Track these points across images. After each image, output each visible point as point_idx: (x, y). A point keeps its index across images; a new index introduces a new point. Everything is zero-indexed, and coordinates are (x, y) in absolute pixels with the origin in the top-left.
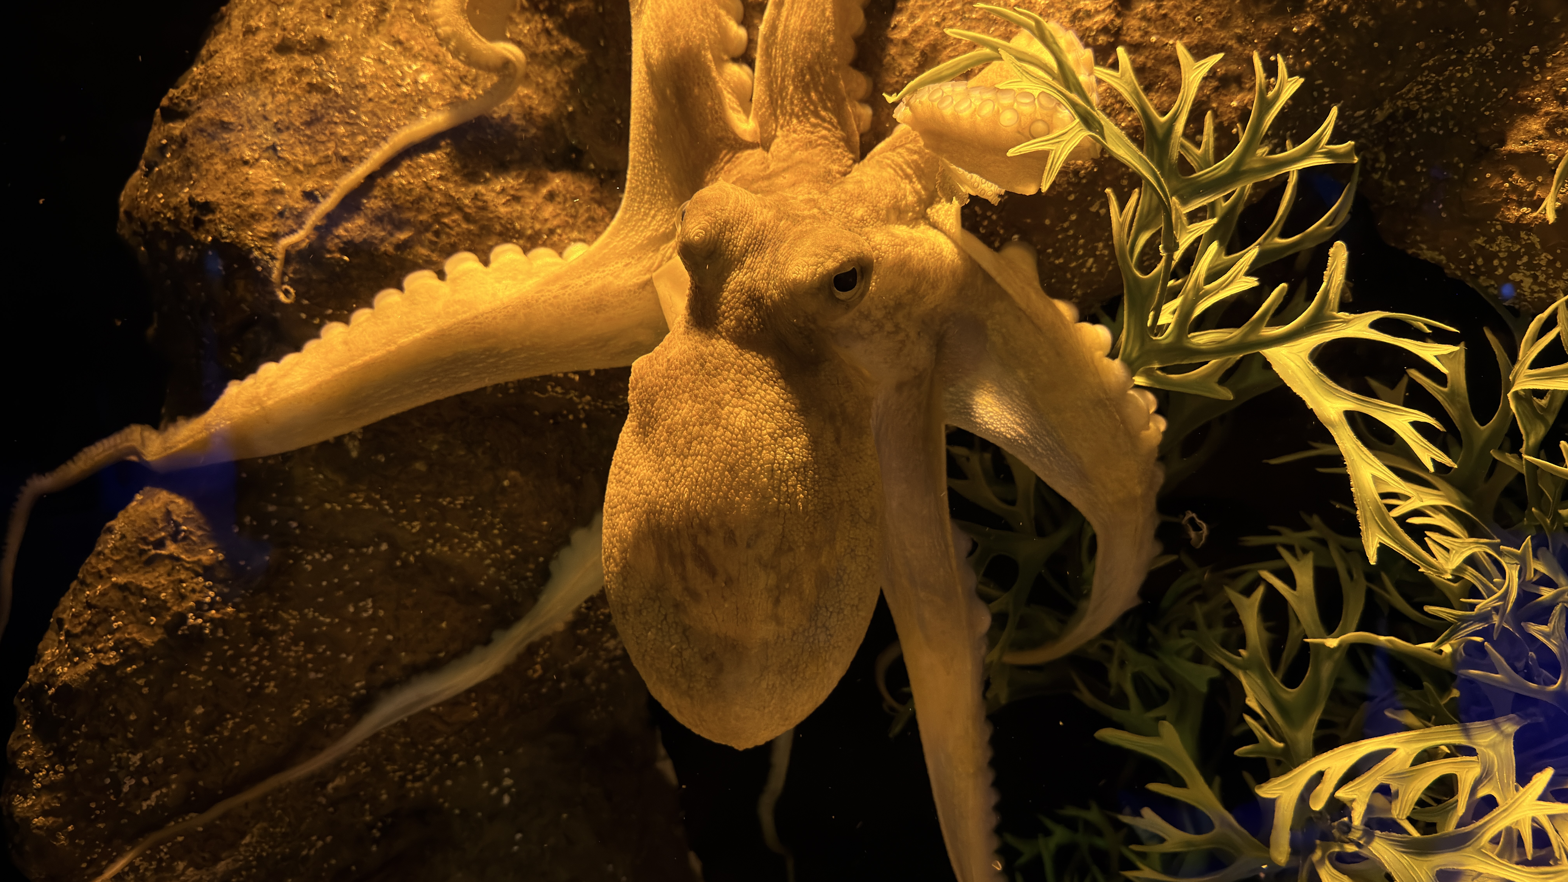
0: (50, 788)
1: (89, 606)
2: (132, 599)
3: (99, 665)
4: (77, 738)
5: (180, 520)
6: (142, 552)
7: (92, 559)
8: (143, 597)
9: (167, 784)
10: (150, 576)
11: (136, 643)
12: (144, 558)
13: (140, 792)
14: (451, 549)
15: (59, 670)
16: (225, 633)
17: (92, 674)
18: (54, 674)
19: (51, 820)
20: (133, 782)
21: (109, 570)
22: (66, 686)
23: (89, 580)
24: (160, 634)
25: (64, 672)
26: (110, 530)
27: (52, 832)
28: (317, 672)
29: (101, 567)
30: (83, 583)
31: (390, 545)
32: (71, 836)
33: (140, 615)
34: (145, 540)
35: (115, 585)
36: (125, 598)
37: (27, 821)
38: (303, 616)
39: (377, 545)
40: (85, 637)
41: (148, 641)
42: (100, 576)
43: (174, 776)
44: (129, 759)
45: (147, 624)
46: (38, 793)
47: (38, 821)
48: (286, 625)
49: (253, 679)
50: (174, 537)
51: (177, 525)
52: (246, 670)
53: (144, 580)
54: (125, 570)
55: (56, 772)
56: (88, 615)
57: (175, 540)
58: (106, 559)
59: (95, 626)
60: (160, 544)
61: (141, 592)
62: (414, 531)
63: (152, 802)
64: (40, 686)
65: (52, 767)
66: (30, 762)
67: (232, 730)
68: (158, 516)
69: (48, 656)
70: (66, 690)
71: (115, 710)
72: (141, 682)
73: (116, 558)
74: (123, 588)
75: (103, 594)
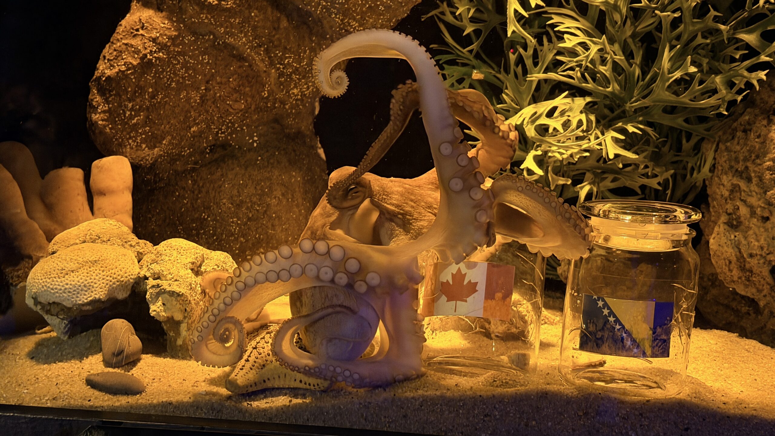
0: (104, 112)
1: (115, 50)
2: (129, 48)
3: (119, 70)
4: (111, 95)
5: (144, 22)
6: (132, 33)
7: (115, 35)
8: (133, 48)
9: (140, 116)
10: (135, 41)
11: (131, 63)
12: (133, 35)
13: (131, 117)
14: (234, 40)
15: (106, 71)
16: (159, 63)
17: (117, 73)
18: (104, 73)
19: (104, 123)
20: (129, 113)
21: (121, 38)
22: (109, 76)
23: (115, 42)
24: (138, 61)
25: (108, 72)
26: (121, 25)
27: (105, 126)
28: (189, 81)
29: (119, 37)
30: (112, 43)
31: (214, 36)
32: (110, 129)
33: (132, 54)
34: (133, 29)
35: (123, 44)
36: (127, 48)
37: (96, 122)
38: (185, 59)
39: (210, 36)
40: (114, 61)
41: (135, 63)
42: (118, 40)
43: (142, 114)
44: (128, 105)
45: (134, 57)
46: (100, 113)
47: (100, 122)
48: (179, 61)
49: (168, 81)
50: (142, 28)
51: (143, 24)
52: (166, 77)
53: (133, 42)
54: (127, 38)
55: (105, 107)
56: (115, 53)
57: (142, 29)
58: (120, 34)
59: (118, 57)
60: (137, 30)
61: (132, 46)
62: (222, 32)
63: (135, 121)
64: (100, 77)
65: (104, 104)
66: (97, 103)
67: (161, 99)
68: (137, 20)
69: (101, 68)
70: (109, 78)
71: (124, 86)
72: (132, 77)
73: (124, 34)
74: (126, 44)
75: (120, 46)
